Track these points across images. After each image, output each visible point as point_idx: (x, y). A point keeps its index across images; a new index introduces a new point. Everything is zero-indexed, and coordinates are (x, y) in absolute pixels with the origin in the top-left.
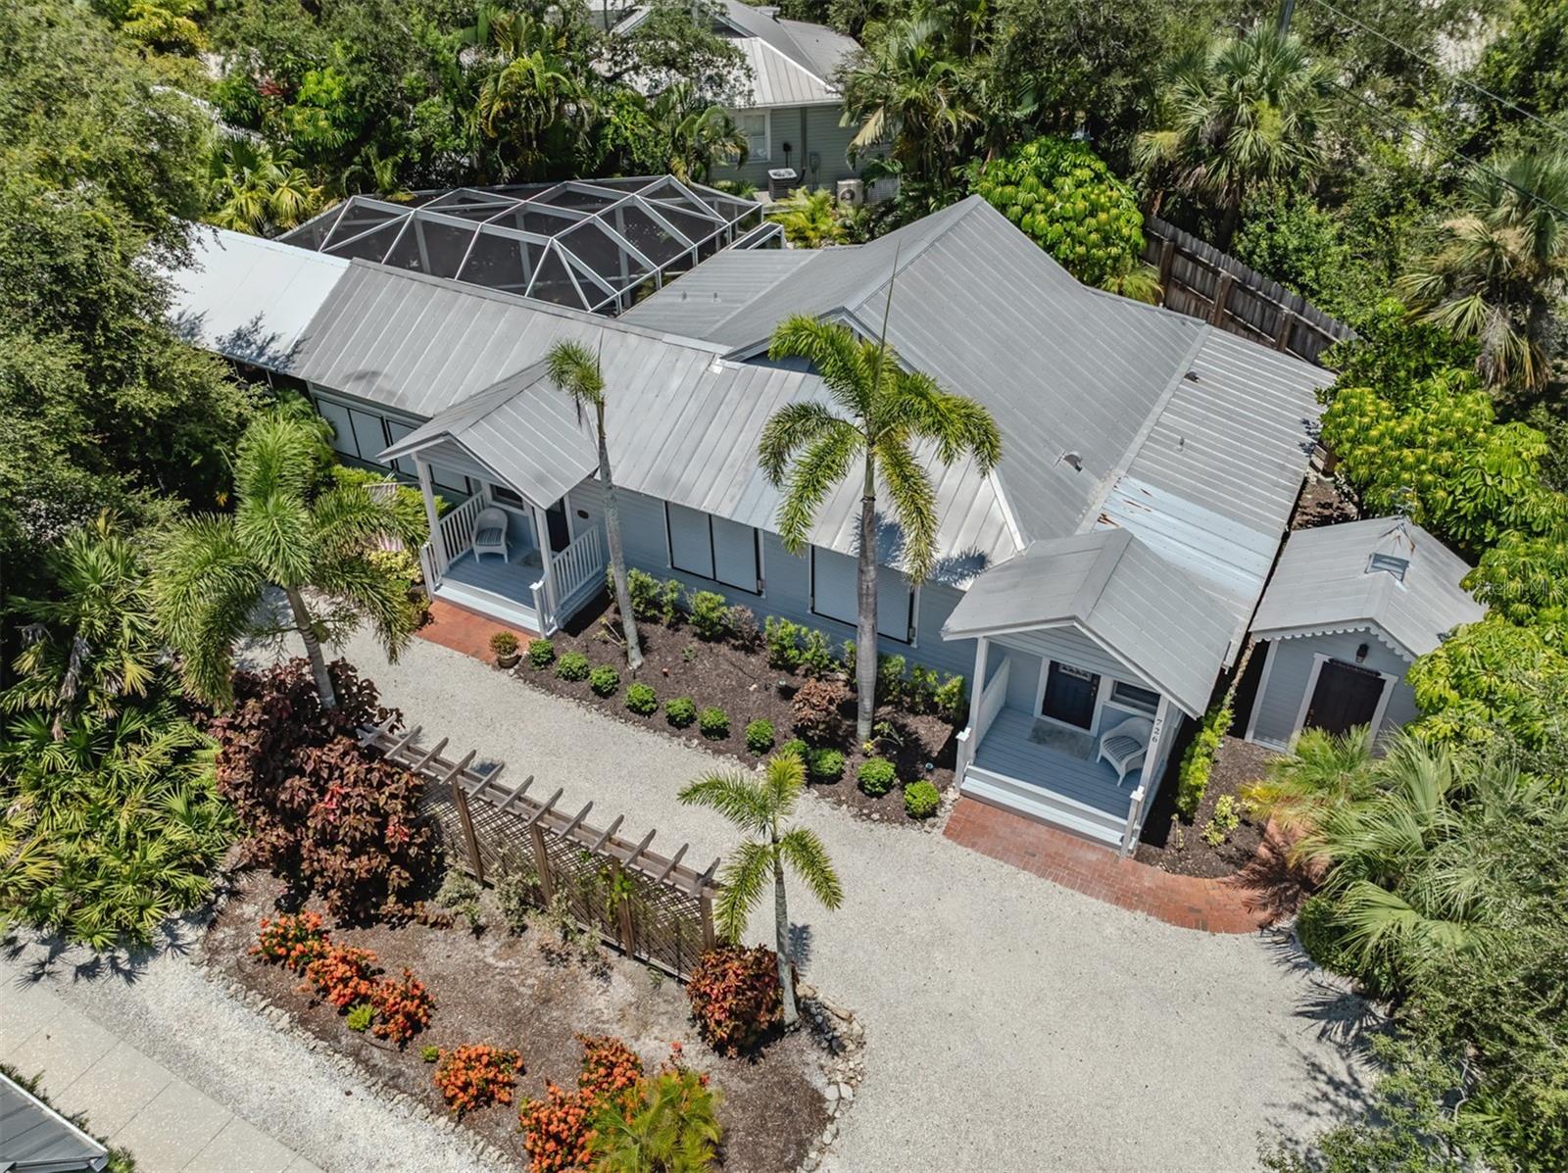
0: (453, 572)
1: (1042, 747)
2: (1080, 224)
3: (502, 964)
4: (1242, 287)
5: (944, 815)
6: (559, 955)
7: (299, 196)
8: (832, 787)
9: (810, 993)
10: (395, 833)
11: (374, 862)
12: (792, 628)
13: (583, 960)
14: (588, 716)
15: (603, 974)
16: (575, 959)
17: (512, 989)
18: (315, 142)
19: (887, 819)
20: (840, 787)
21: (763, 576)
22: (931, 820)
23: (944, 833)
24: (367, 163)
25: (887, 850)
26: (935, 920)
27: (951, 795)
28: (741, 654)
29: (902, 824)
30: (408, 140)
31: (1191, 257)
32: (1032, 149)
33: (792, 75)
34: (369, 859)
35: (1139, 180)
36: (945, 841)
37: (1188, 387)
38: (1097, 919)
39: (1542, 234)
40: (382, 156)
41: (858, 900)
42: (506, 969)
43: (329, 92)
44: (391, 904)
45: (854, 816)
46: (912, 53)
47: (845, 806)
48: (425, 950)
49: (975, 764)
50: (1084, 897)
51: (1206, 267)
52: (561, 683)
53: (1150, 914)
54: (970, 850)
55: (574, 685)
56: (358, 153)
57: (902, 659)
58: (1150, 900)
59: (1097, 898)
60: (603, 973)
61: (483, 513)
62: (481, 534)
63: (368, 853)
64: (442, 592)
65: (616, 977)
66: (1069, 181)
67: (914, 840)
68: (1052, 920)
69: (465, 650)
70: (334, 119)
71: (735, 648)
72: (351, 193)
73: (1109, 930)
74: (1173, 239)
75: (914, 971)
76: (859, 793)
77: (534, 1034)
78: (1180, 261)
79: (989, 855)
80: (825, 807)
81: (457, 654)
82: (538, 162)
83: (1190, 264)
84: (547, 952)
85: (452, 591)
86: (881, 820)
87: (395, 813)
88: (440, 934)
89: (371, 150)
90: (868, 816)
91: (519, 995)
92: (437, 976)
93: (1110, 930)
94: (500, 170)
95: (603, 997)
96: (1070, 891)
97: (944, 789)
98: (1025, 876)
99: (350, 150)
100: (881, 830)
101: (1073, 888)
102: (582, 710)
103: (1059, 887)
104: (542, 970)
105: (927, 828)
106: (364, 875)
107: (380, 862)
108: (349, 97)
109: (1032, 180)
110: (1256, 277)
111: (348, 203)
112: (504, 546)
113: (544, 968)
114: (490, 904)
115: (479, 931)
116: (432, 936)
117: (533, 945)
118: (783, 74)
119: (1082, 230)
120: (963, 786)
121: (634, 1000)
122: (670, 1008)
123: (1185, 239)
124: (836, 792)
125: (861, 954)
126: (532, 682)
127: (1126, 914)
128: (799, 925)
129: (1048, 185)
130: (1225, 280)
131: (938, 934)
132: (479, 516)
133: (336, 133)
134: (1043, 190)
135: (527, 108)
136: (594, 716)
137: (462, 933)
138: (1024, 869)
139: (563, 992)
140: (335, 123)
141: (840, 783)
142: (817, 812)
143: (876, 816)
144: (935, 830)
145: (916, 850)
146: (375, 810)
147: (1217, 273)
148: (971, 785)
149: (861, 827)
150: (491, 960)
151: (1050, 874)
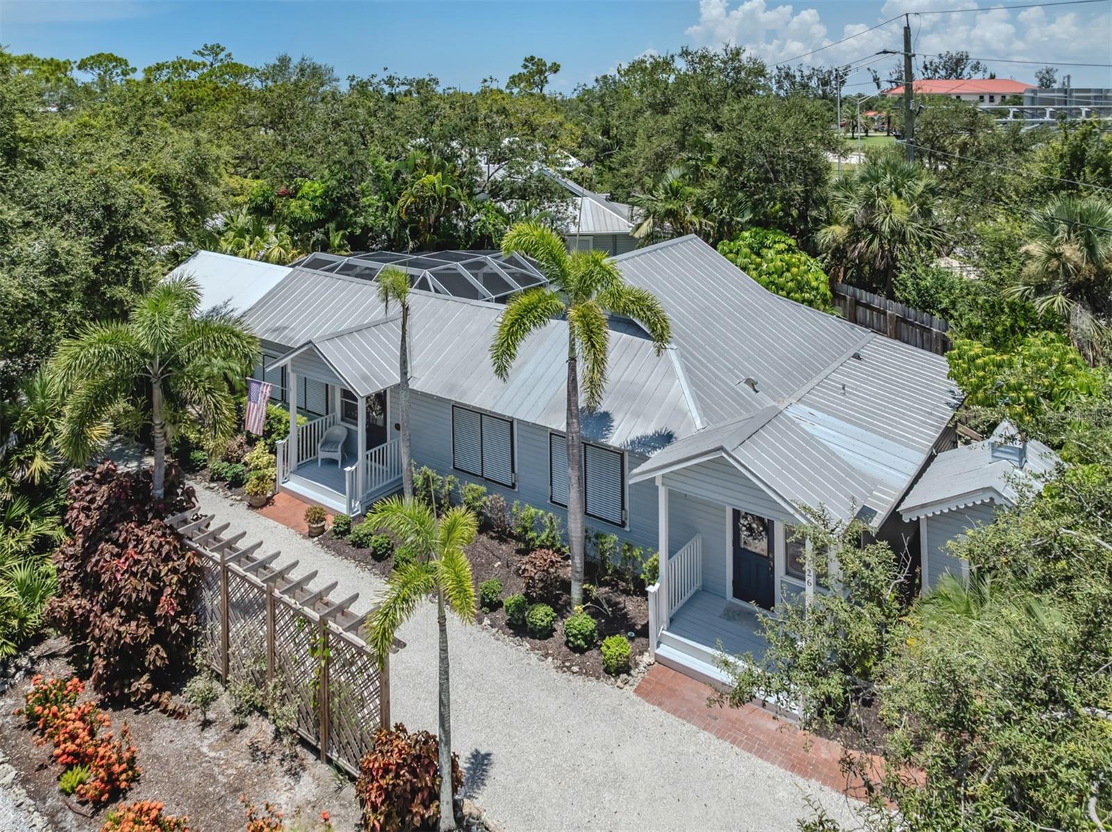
0: (300, 470)
1: (730, 623)
2: (780, 276)
3: (212, 754)
4: (904, 320)
5: (638, 675)
6: (264, 753)
7: (283, 251)
8: (543, 642)
9: (475, 813)
10: (165, 606)
11: (141, 631)
12: (533, 510)
13: (283, 760)
14: (361, 574)
15: (296, 774)
16: (275, 759)
17: (212, 776)
18: (300, 219)
19: (585, 672)
20: (550, 643)
21: (516, 471)
22: (624, 676)
23: (635, 691)
24: (327, 233)
25: (580, 698)
26: (611, 763)
27: (646, 659)
28: (496, 543)
29: (598, 678)
30: (355, 223)
31: (867, 306)
32: (746, 234)
33: (608, 217)
34: (138, 626)
35: (825, 258)
36: (634, 697)
37: (854, 362)
38: (770, 782)
39: (1091, 248)
40: (337, 230)
41: (543, 737)
42: (214, 758)
43: (315, 191)
44: (142, 684)
45: (557, 668)
46: (670, 185)
47: (550, 659)
48: (154, 734)
49: (668, 630)
50: (760, 761)
51: (878, 311)
52: (350, 550)
53: (824, 783)
54: (656, 708)
55: (359, 551)
56: (323, 226)
57: (615, 537)
58: (825, 770)
59: (773, 763)
60: (294, 774)
61: (332, 428)
62: (325, 444)
63: (138, 619)
64: (288, 485)
65: (306, 778)
66: (772, 251)
67: (607, 691)
68: (725, 777)
69: (288, 525)
70: (314, 206)
71: (492, 538)
72: (314, 250)
73: (782, 794)
74: (854, 295)
75: (581, 807)
76: (564, 648)
77: (213, 819)
78: (861, 310)
79: (674, 713)
80: (534, 658)
81: (281, 526)
82: (432, 241)
83: (868, 311)
84: (254, 749)
85: (296, 485)
86: (580, 673)
87: (170, 585)
88: (173, 722)
89: (332, 226)
90: (569, 668)
91: (216, 781)
92: (156, 757)
93: (785, 794)
94: (408, 243)
95: (287, 794)
96: (747, 754)
97: (641, 653)
98: (703, 735)
99: (319, 224)
100: (578, 681)
101: (750, 751)
102: (358, 569)
103: (736, 748)
104: (244, 763)
105: (619, 683)
106: (128, 640)
107: (146, 632)
108: (326, 194)
109: (747, 250)
110: (912, 311)
111: (310, 256)
112: (339, 453)
113: (246, 762)
114: (225, 704)
115: (206, 724)
116: (166, 724)
117: (247, 741)
118: (602, 218)
119: (782, 280)
120: (657, 651)
121: (313, 799)
122: (343, 812)
123: (861, 294)
124: (546, 647)
125: (534, 785)
126: (328, 547)
127: (800, 781)
128: (483, 752)
129: (758, 254)
130: (891, 316)
131: (611, 776)
132: (329, 430)
133: (313, 215)
134: (754, 257)
135: (429, 203)
136: (366, 574)
137: (191, 725)
138: (705, 729)
139: (254, 785)
140: (314, 208)
141: (551, 640)
142: (525, 661)
143: (575, 669)
144: (627, 687)
145: (607, 701)
146: (156, 578)
147: (885, 313)
148: (665, 651)
149: (560, 678)
150: (205, 750)
151: (729, 737)
